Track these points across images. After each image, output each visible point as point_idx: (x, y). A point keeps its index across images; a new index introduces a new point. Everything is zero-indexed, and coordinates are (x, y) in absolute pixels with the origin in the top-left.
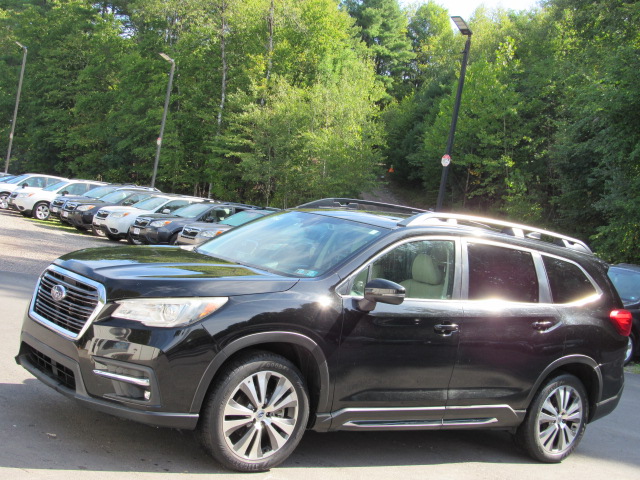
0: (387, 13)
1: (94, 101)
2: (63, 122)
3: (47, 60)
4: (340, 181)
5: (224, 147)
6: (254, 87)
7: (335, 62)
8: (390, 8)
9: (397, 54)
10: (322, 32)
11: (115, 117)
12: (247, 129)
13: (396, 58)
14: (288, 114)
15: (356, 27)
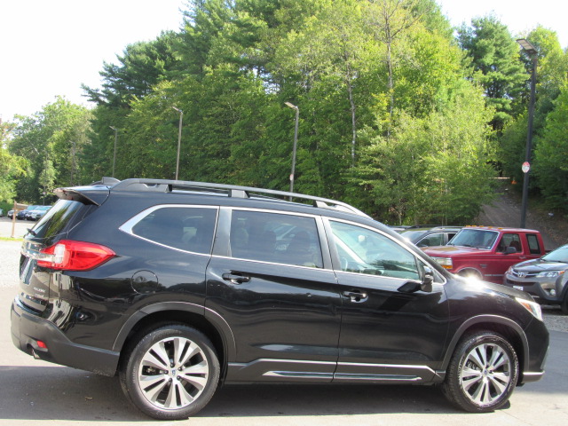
0: (499, 42)
1: (246, 149)
2: (224, 170)
3: (205, 119)
4: (460, 197)
5: (359, 177)
6: (379, 122)
7: (450, 92)
8: (501, 37)
9: (511, 78)
10: (435, 67)
11: (265, 161)
12: (377, 159)
13: (512, 81)
14: (409, 142)
15: (468, 58)
